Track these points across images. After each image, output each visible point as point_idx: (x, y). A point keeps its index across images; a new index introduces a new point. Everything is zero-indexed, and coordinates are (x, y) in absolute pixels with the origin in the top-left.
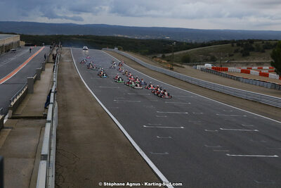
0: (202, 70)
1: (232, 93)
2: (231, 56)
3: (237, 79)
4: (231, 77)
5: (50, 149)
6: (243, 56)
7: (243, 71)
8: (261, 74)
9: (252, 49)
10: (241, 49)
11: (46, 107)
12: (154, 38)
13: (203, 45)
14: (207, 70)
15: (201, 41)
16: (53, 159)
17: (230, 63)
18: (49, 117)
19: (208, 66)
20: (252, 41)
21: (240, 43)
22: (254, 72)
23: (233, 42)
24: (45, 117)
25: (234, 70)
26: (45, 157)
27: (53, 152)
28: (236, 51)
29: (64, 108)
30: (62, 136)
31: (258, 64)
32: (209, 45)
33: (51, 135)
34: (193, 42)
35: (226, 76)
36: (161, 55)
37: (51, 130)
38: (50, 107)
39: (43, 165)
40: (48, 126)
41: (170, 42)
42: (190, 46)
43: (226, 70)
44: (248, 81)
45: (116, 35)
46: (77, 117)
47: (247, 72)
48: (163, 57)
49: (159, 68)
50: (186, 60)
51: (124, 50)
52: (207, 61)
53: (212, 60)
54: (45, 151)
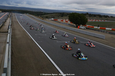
0: (51, 20)
1: (59, 26)
2: (58, 16)
3: (60, 23)
4: (58, 22)
5: (9, 41)
6: (62, 17)
7: (61, 21)
8: (66, 21)
9: (64, 15)
10: (61, 15)
11: (8, 29)
12: (38, 11)
13: (51, 14)
14: (52, 20)
15: (51, 13)
16: (10, 43)
17: (58, 19)
18: (9, 32)
19: (53, 19)
20: (64, 13)
21: (61, 13)
22: (64, 21)
23: (59, 13)
24: (8, 32)
25: (59, 20)
26: (8, 43)
27: (10, 41)
28: (60, 15)
29: (13, 30)
30: (13, 37)
31: (65, 19)
32: (53, 14)
33: (10, 37)
34: (49, 13)
35: (57, 22)
36: (40, 16)
37: (10, 36)
38: (9, 29)
39: (7, 45)
40: (9, 34)
41: (43, 13)
42: (48, 14)
43: (57, 20)
44: (62, 23)
45: (28, 10)
46: (17, 32)
47: (62, 21)
48: (41, 17)
49: (40, 19)
50: (47, 17)
51: (30, 14)
52: (52, 18)
53: (54, 18)
54: (8, 41)
